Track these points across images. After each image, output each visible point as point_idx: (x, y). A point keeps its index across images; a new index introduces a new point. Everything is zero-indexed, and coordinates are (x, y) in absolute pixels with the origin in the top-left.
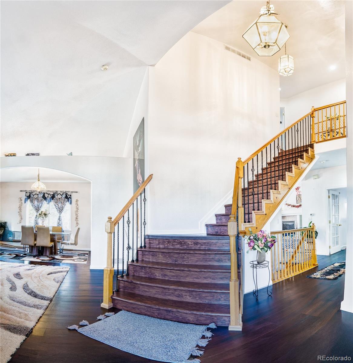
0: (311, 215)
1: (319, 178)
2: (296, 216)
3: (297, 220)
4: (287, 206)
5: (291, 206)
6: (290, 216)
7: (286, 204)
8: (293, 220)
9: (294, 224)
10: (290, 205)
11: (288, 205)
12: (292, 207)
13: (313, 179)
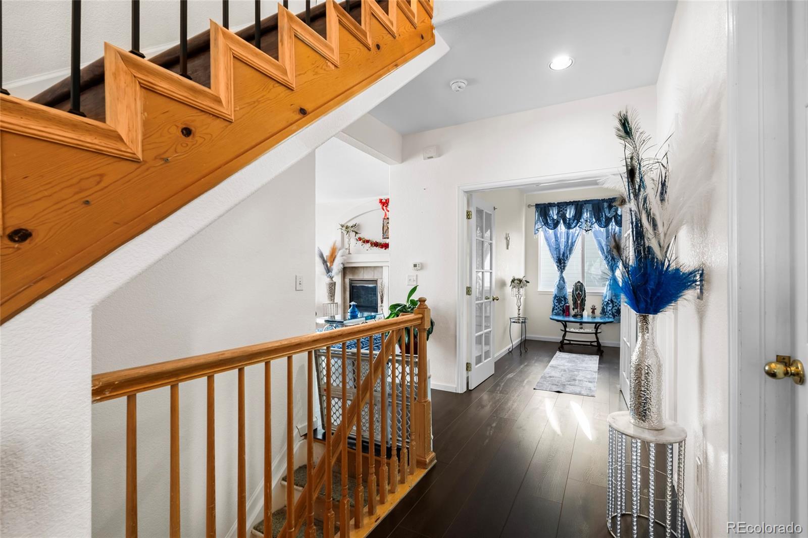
0: (415, 266)
1: (440, 156)
2: (382, 267)
3: (382, 279)
4: (360, 243)
5: (369, 245)
6: (367, 267)
7: (360, 239)
8: (375, 278)
9: (376, 287)
10: (368, 241)
11: (364, 242)
12: (372, 245)
13: (424, 159)
